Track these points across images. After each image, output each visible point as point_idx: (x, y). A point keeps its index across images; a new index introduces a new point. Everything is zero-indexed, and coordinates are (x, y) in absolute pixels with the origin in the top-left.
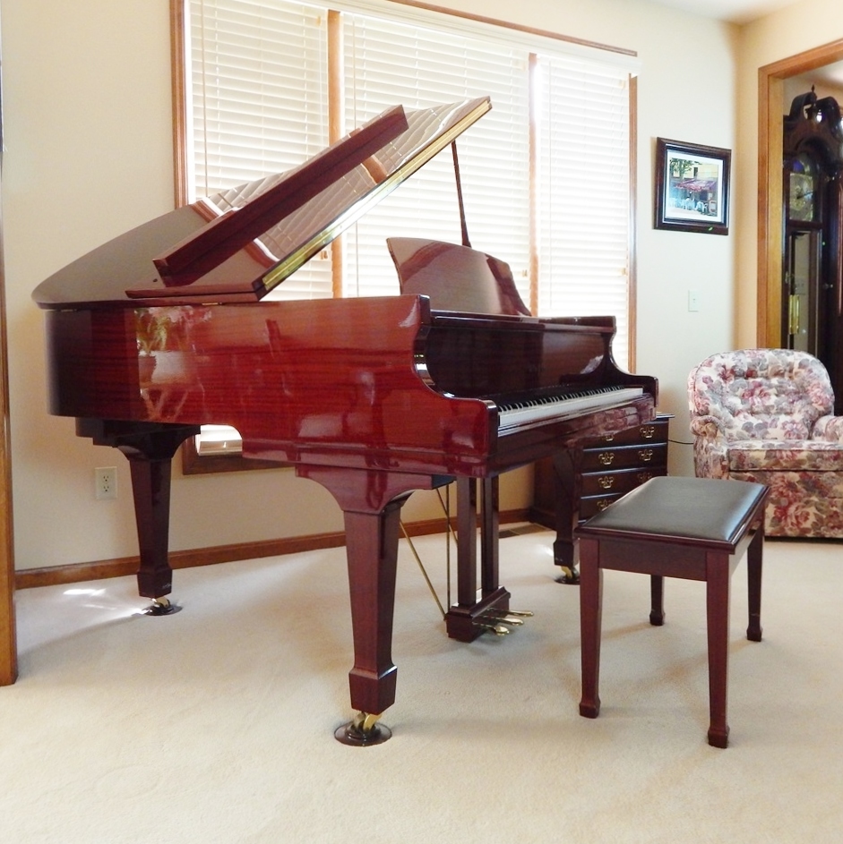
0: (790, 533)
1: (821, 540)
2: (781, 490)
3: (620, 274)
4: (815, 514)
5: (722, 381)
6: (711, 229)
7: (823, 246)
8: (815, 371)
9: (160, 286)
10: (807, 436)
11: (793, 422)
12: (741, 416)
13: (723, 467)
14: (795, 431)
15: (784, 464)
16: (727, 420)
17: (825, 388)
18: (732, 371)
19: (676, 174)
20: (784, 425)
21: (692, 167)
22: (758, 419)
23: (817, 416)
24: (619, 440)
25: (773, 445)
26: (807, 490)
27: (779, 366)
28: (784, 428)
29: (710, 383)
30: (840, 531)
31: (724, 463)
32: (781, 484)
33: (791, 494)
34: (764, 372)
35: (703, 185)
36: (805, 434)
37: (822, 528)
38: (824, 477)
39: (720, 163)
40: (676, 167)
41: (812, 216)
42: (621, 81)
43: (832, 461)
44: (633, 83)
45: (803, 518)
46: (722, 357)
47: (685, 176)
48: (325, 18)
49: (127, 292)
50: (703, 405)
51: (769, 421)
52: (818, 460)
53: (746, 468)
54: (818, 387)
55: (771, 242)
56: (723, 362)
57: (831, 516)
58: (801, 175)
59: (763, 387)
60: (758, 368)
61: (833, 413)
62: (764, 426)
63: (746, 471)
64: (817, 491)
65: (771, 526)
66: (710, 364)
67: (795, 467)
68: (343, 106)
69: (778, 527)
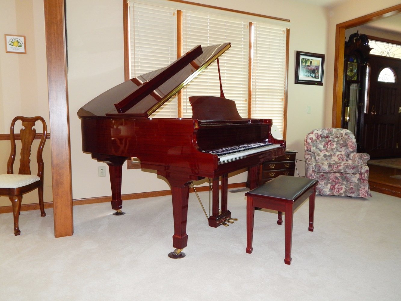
0: (335, 194)
1: (346, 197)
2: (333, 179)
3: (281, 100)
4: (345, 188)
5: (317, 139)
6: (316, 84)
7: (360, 90)
8: (350, 136)
9: (116, 112)
10: (346, 160)
11: (341, 155)
12: (323, 152)
13: (313, 171)
14: (342, 158)
15: (334, 170)
16: (318, 153)
17: (353, 143)
18: (321, 136)
19: (304, 64)
20: (338, 155)
21: (310, 61)
22: (329, 153)
23: (350, 153)
24: (277, 160)
25: (331, 163)
26: (342, 179)
27: (337, 135)
28: (338, 157)
29: (312, 140)
30: (353, 194)
31: (313, 169)
32: (333, 177)
33: (336, 181)
34: (332, 136)
35: (314, 68)
36: (345, 159)
37: (347, 193)
38: (348, 175)
39: (320, 59)
40: (304, 61)
41: (356, 78)
42: (283, 31)
43: (352, 170)
44: (288, 31)
45: (340, 189)
46: (317, 131)
47: (307, 64)
48: (176, 12)
49: (106, 114)
50: (309, 148)
51: (333, 154)
52: (347, 169)
53: (321, 171)
54: (351, 142)
55: (338, 88)
56: (317, 132)
57: (350, 189)
58: (353, 63)
59: (332, 142)
60: (330, 135)
61: (356, 152)
62: (331, 156)
63: (321, 172)
64: (346, 180)
65: (329, 191)
66: (312, 133)
67: (338, 171)
68: (182, 43)
69: (331, 192)
